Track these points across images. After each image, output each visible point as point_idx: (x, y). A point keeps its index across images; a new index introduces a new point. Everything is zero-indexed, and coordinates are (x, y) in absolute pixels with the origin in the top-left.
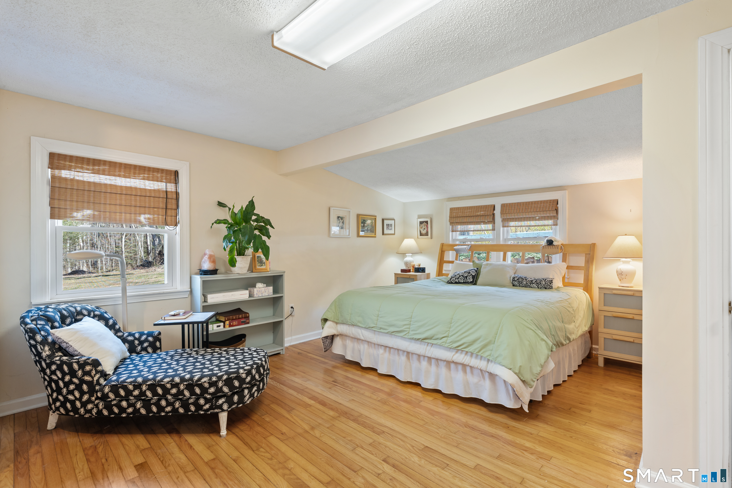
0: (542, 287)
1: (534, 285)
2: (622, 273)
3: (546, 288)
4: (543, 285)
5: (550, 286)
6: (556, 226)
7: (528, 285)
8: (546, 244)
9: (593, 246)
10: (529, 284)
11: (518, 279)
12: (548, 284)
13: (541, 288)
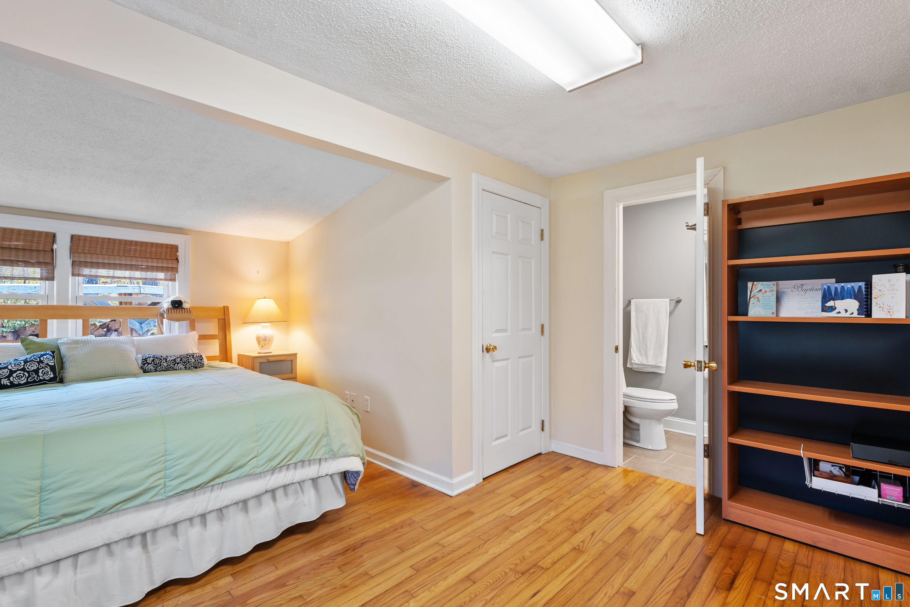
0: (192, 366)
1: (181, 366)
2: (266, 339)
3: (196, 368)
4: (193, 363)
5: (202, 364)
6: (174, 282)
7: (171, 367)
8: (171, 307)
9: (225, 310)
10: (171, 365)
11: (153, 361)
12: (199, 361)
13: (189, 368)
